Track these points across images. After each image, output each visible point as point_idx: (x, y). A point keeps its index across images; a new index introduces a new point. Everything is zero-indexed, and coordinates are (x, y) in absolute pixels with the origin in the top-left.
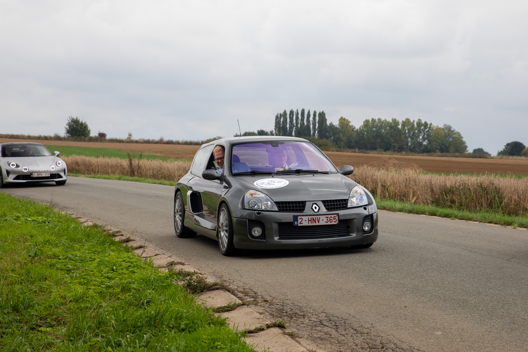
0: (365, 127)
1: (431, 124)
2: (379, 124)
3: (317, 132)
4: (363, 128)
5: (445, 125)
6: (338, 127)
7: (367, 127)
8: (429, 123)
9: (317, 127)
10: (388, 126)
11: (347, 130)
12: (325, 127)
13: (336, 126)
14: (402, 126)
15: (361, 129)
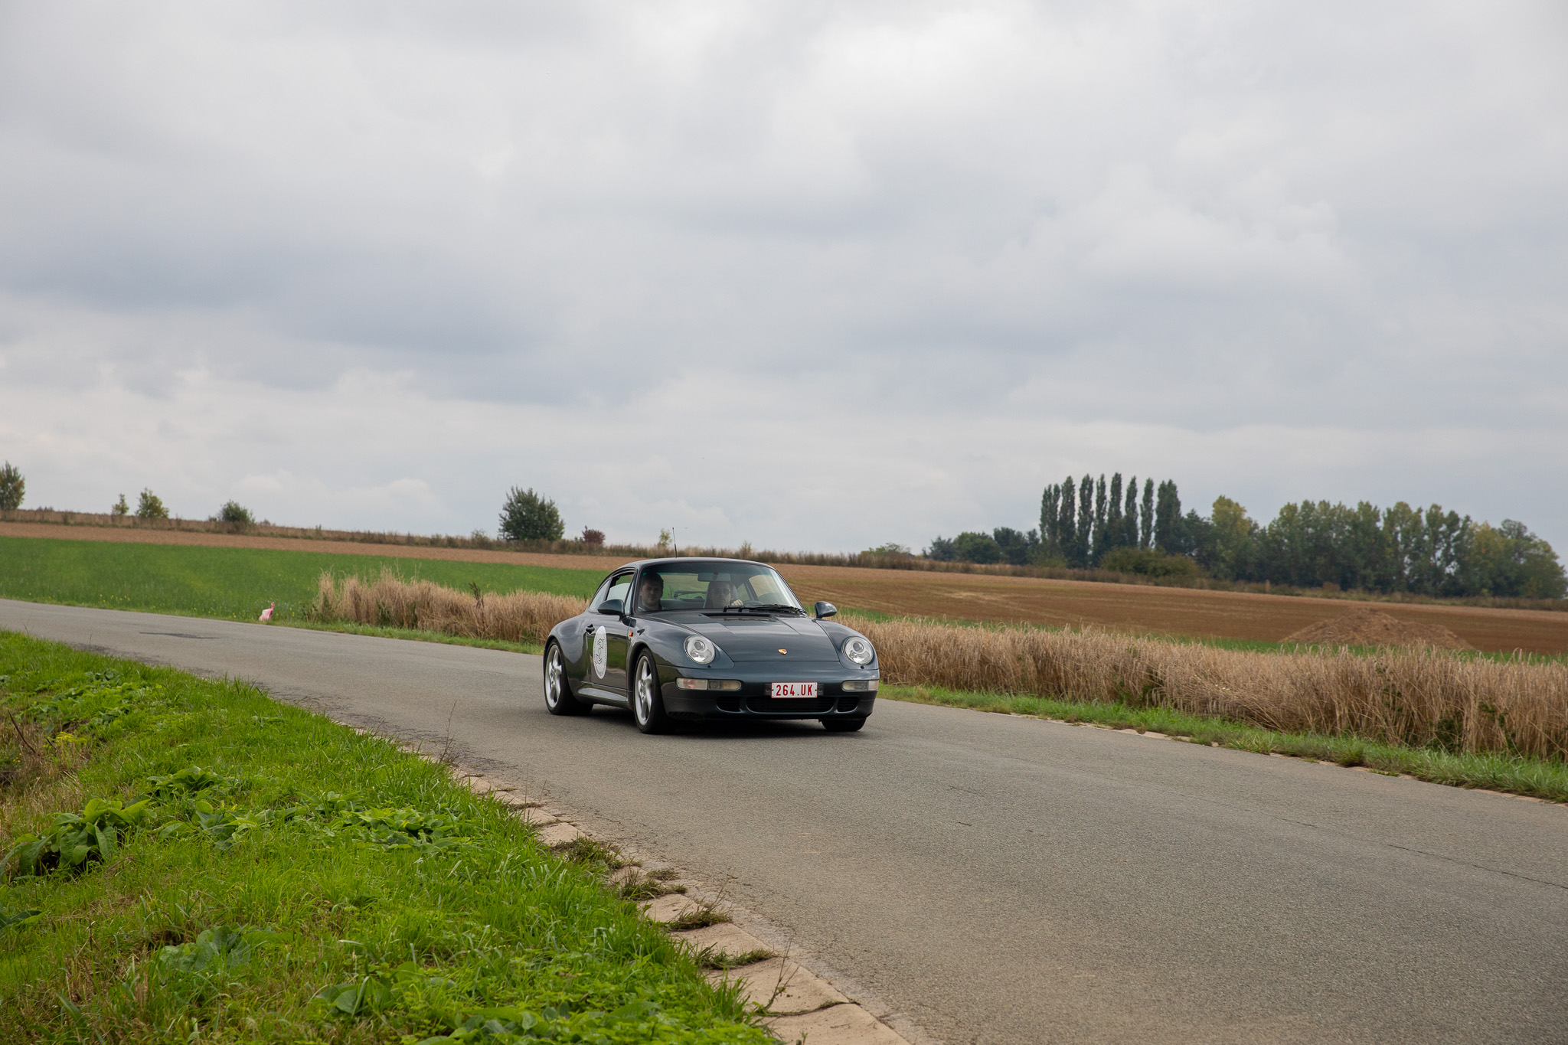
0: (1284, 525)
1: (1468, 518)
2: (1324, 517)
3: (1153, 535)
4: (1278, 526)
5: (1507, 521)
6: (1211, 522)
7: (1290, 525)
8: (1462, 516)
9: (1154, 523)
10: (1347, 523)
11: (1235, 531)
12: (1176, 522)
13: (1205, 520)
14: (1385, 523)
15: (1274, 529)
